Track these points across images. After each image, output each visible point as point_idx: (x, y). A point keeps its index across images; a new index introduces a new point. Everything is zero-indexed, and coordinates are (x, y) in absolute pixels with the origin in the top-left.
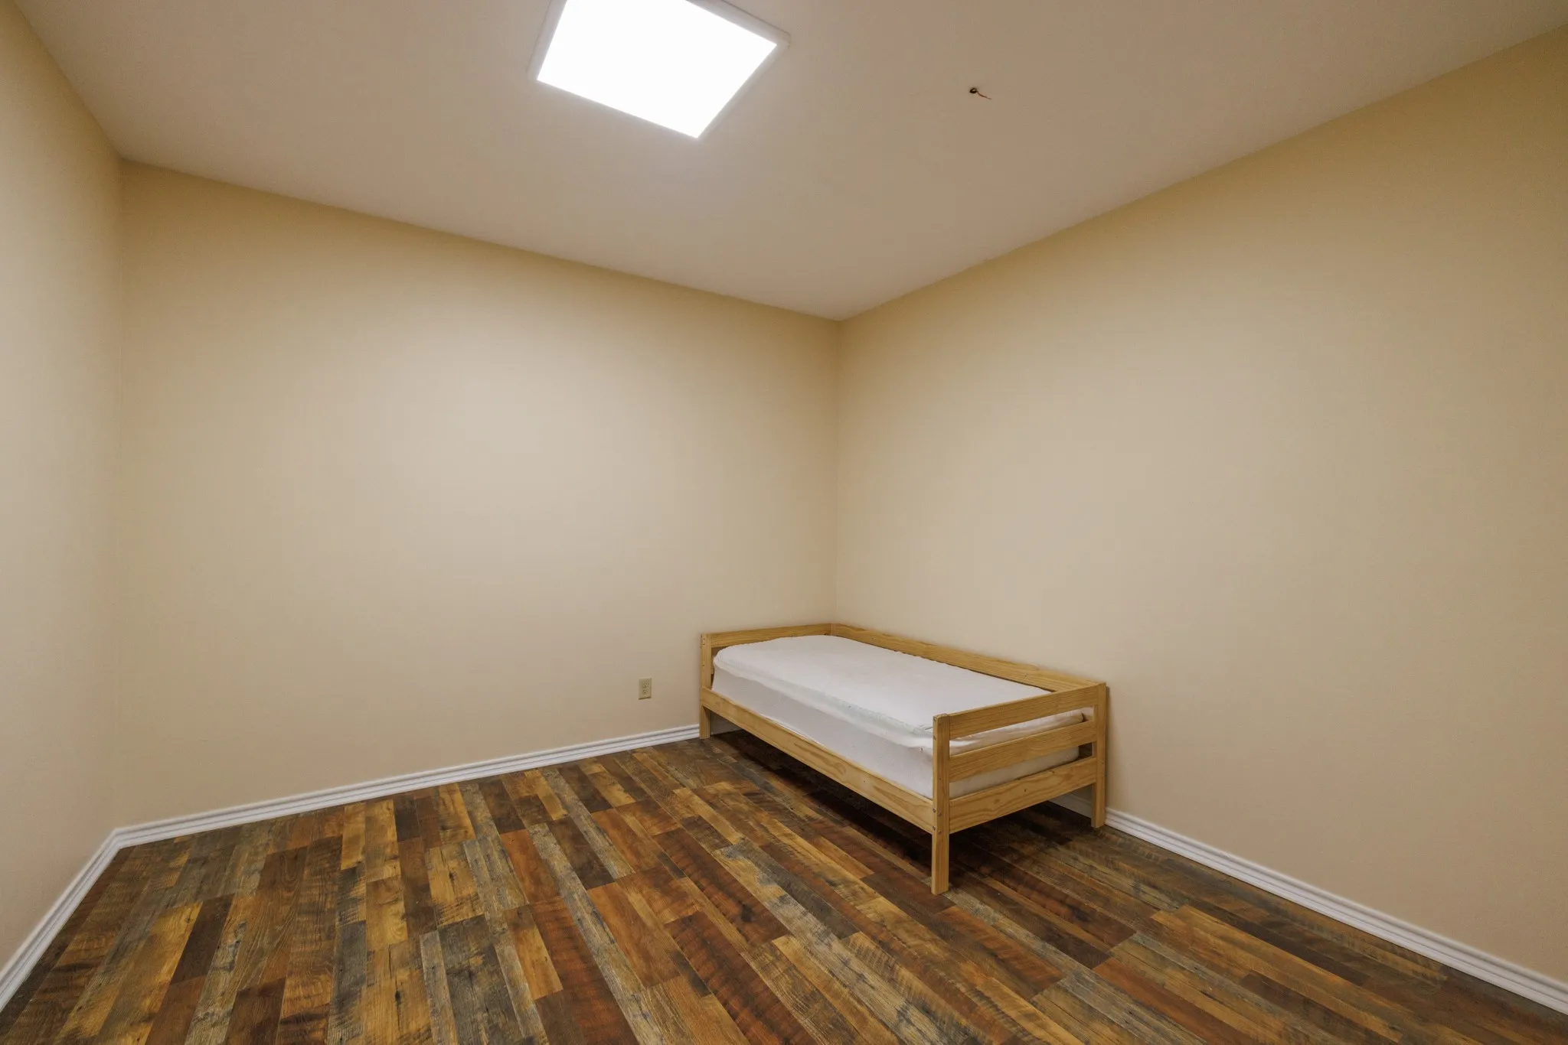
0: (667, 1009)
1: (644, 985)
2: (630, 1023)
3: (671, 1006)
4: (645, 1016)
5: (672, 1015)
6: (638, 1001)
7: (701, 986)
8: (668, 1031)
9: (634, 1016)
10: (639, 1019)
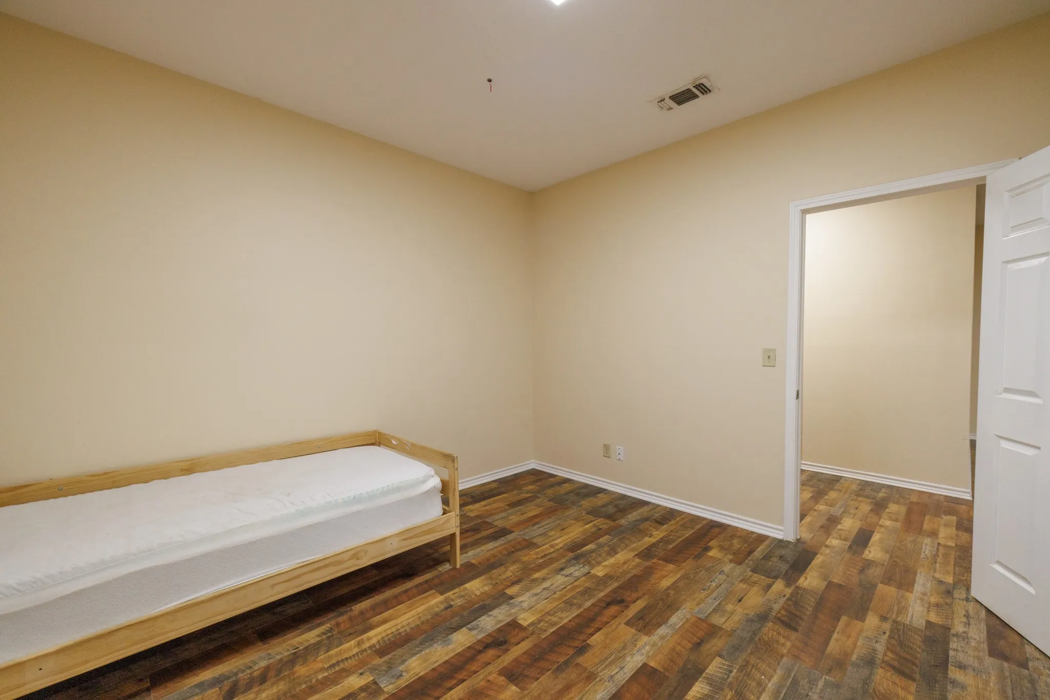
0: (610, 660)
1: (596, 679)
2: (631, 674)
3: (606, 659)
4: (622, 668)
5: (614, 655)
6: (612, 677)
7: (582, 649)
8: (626, 653)
9: (625, 674)
10: (626, 670)
